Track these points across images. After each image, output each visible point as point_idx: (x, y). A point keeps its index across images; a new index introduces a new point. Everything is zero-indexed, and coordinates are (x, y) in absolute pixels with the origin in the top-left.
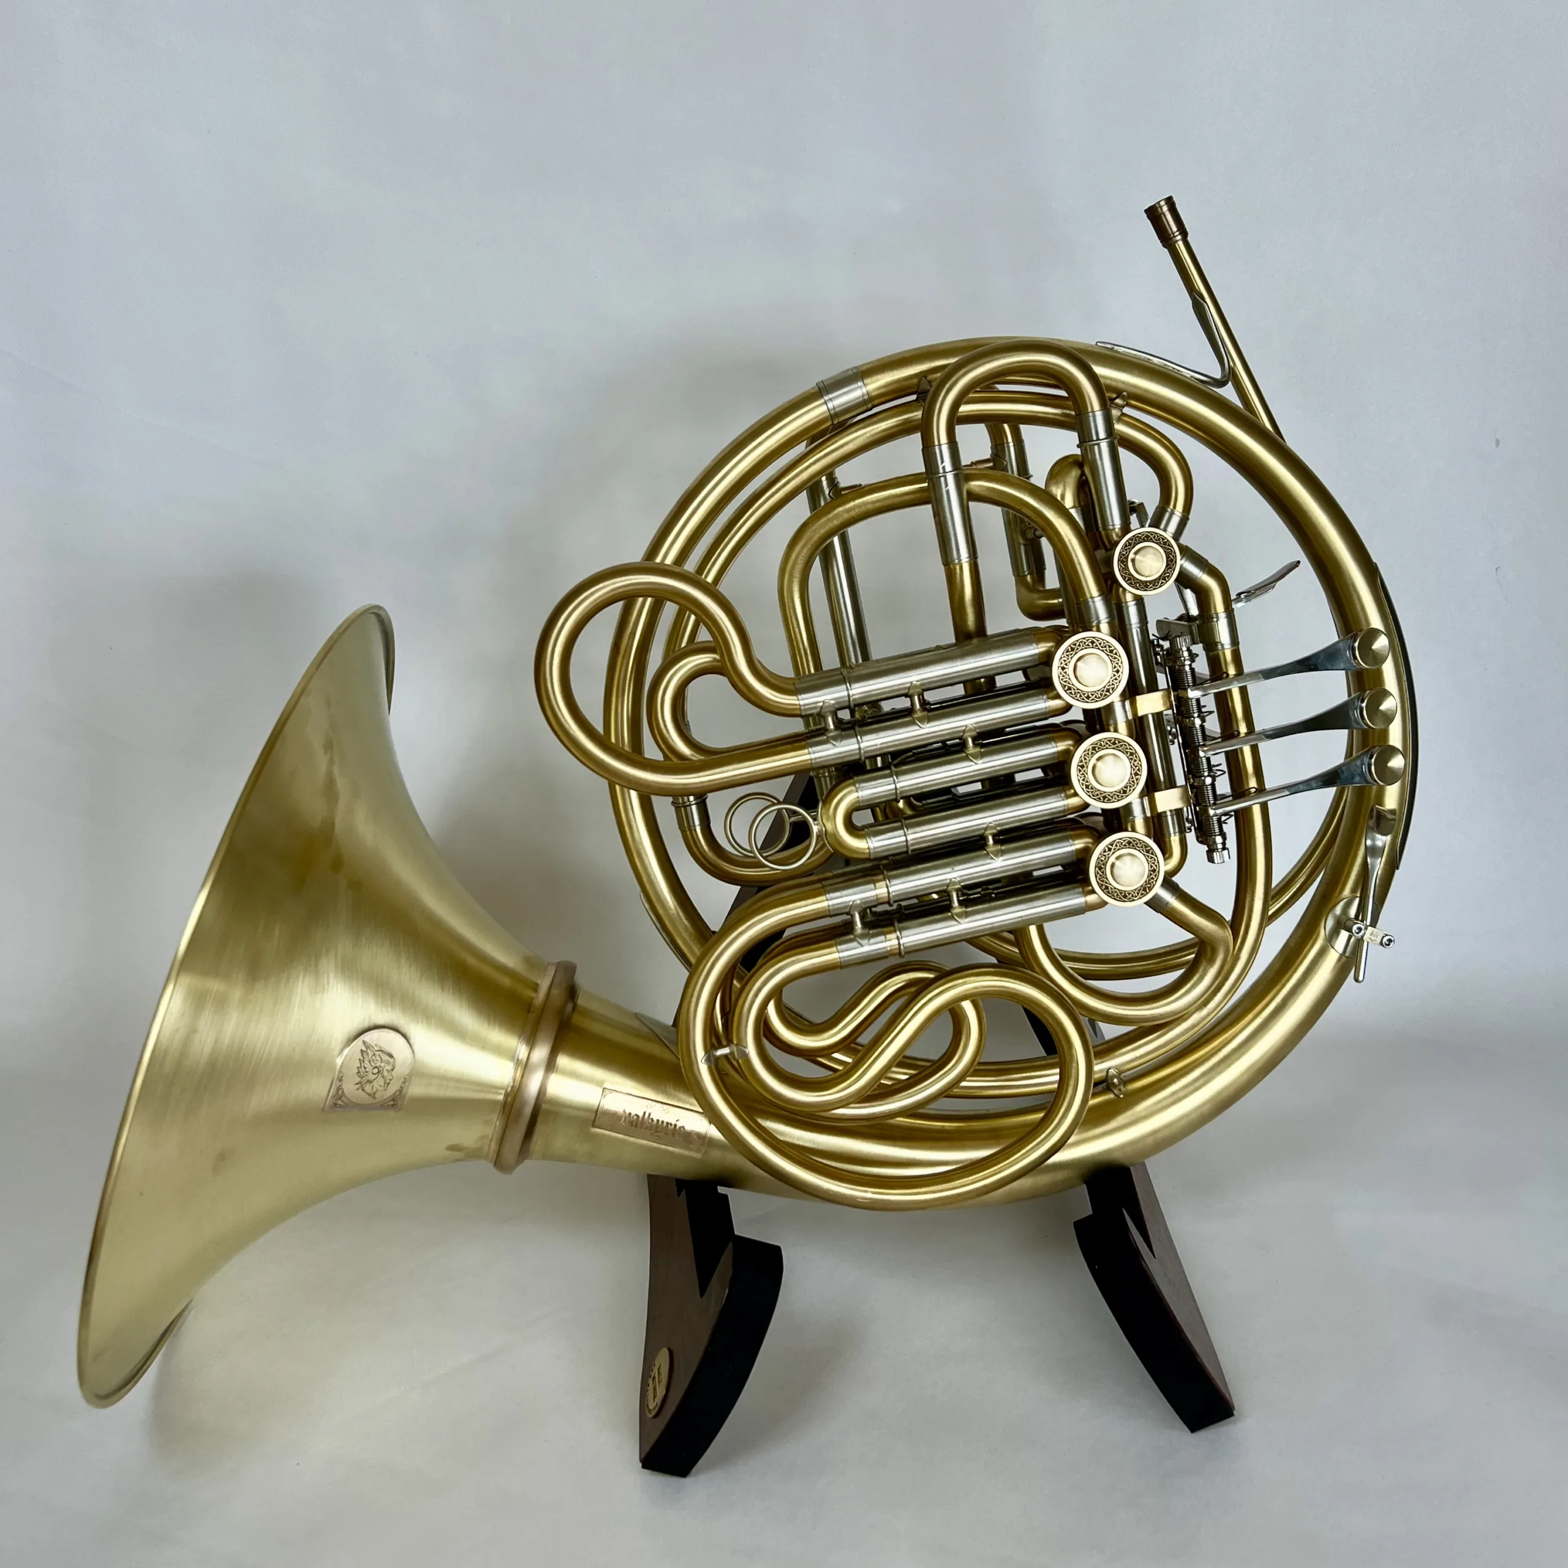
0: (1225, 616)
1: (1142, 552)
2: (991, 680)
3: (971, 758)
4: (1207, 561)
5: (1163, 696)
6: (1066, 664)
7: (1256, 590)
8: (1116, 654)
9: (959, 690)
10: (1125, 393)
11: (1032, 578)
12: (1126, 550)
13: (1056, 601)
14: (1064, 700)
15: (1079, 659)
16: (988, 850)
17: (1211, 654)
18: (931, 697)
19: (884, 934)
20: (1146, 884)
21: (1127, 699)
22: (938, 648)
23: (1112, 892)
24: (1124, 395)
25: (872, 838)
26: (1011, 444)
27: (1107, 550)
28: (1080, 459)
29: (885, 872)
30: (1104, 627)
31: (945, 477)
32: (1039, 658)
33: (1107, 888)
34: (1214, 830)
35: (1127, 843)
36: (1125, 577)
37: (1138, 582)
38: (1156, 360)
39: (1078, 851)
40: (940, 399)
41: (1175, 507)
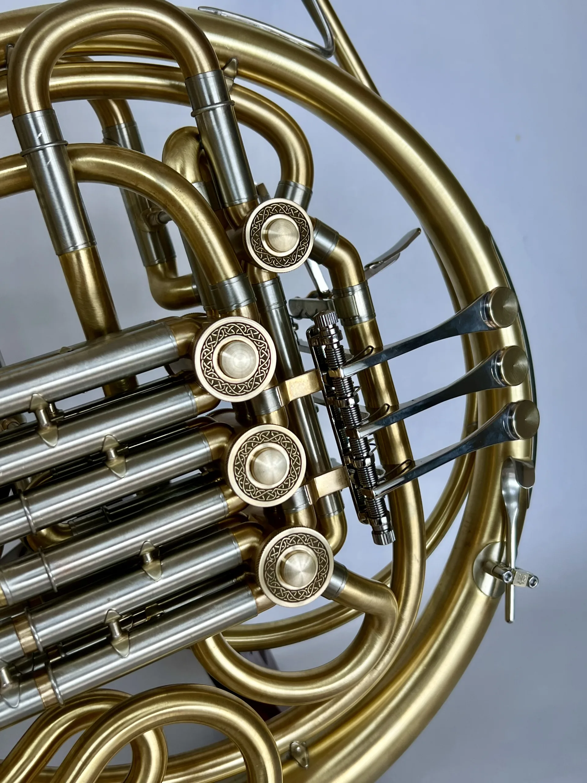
0: (360, 288)
1: (274, 226)
2: (131, 379)
3: (115, 473)
4: (337, 233)
5: (311, 378)
6: (209, 356)
7: (384, 260)
8: (261, 339)
9: (98, 394)
10: (235, 60)
11: (163, 267)
12: (257, 224)
13: (189, 288)
14: (210, 394)
15: (223, 348)
16: (146, 570)
17: (350, 328)
18: (65, 406)
19: (36, 685)
20: (317, 580)
21: (277, 386)
22: (64, 350)
23: (284, 595)
24: (234, 62)
25: (7, 582)
26: (123, 126)
27: (236, 228)
28: (197, 131)
29: (29, 617)
30: (244, 310)
31: (44, 150)
32: (179, 352)
33: (278, 591)
34: (379, 512)
35: (294, 539)
36: (260, 254)
37: (273, 259)
38: (262, 26)
39: (243, 553)
40: (26, 57)
41: (297, 180)
